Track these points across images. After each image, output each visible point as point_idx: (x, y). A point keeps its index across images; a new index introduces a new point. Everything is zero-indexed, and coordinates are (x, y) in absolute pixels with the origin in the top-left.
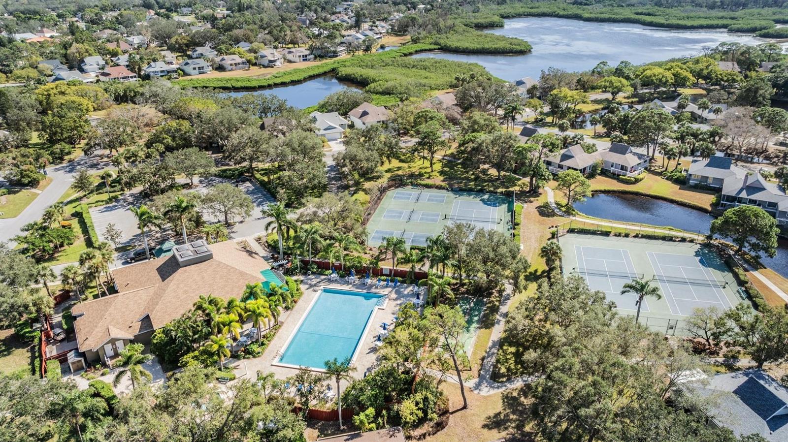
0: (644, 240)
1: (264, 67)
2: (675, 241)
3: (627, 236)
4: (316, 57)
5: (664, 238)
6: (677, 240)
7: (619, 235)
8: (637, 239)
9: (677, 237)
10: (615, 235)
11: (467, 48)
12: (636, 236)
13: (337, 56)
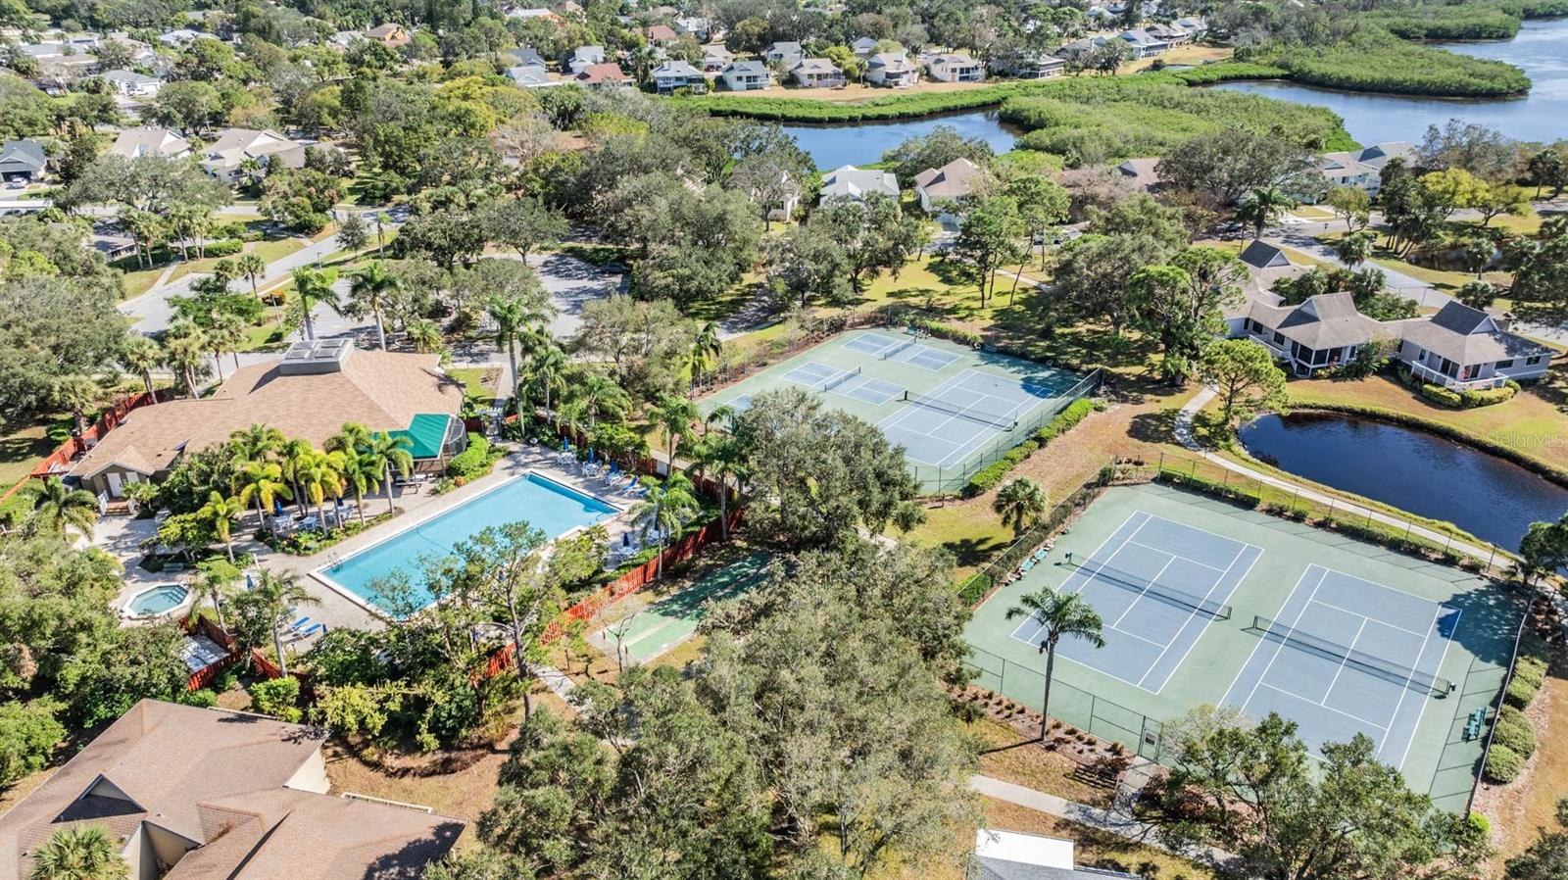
0: (1338, 538)
1: (875, 85)
2: (1424, 557)
3: (1298, 518)
4: (989, 75)
5: (1396, 545)
6: (1433, 556)
7: (1276, 512)
8: (1321, 533)
9: (1434, 550)
10: (1270, 511)
11: (1348, 78)
12: (1323, 525)
13: (1036, 76)
